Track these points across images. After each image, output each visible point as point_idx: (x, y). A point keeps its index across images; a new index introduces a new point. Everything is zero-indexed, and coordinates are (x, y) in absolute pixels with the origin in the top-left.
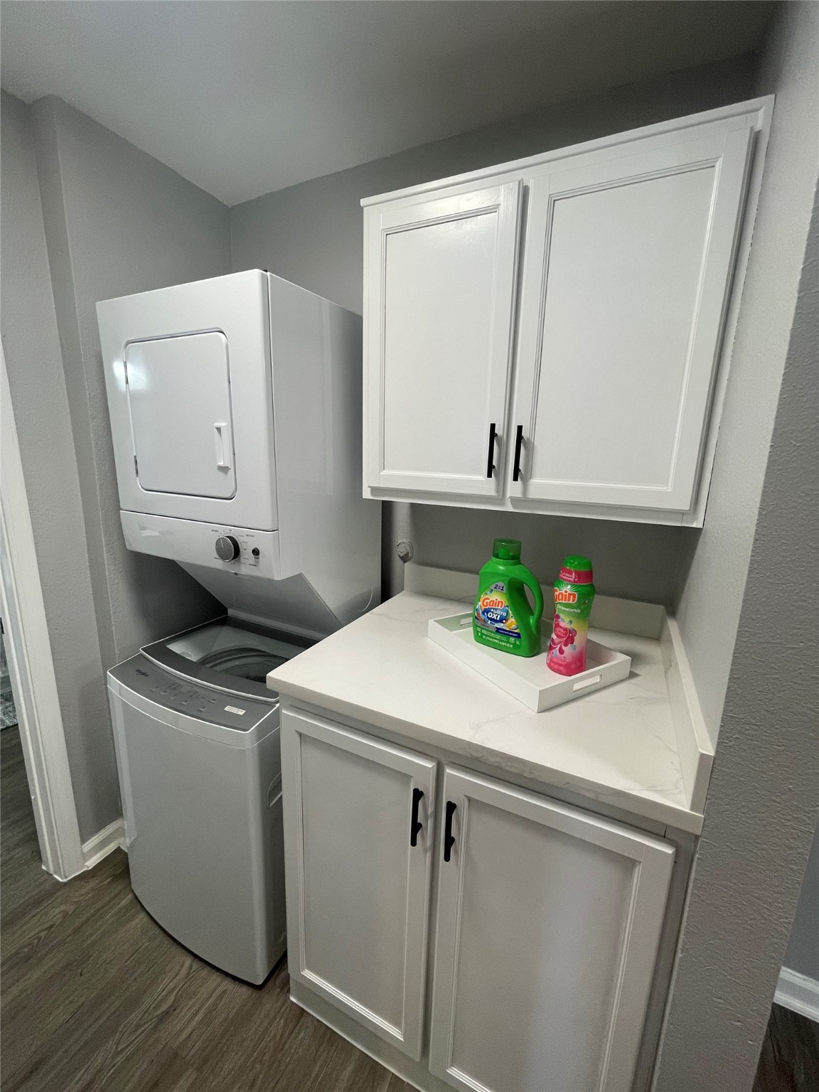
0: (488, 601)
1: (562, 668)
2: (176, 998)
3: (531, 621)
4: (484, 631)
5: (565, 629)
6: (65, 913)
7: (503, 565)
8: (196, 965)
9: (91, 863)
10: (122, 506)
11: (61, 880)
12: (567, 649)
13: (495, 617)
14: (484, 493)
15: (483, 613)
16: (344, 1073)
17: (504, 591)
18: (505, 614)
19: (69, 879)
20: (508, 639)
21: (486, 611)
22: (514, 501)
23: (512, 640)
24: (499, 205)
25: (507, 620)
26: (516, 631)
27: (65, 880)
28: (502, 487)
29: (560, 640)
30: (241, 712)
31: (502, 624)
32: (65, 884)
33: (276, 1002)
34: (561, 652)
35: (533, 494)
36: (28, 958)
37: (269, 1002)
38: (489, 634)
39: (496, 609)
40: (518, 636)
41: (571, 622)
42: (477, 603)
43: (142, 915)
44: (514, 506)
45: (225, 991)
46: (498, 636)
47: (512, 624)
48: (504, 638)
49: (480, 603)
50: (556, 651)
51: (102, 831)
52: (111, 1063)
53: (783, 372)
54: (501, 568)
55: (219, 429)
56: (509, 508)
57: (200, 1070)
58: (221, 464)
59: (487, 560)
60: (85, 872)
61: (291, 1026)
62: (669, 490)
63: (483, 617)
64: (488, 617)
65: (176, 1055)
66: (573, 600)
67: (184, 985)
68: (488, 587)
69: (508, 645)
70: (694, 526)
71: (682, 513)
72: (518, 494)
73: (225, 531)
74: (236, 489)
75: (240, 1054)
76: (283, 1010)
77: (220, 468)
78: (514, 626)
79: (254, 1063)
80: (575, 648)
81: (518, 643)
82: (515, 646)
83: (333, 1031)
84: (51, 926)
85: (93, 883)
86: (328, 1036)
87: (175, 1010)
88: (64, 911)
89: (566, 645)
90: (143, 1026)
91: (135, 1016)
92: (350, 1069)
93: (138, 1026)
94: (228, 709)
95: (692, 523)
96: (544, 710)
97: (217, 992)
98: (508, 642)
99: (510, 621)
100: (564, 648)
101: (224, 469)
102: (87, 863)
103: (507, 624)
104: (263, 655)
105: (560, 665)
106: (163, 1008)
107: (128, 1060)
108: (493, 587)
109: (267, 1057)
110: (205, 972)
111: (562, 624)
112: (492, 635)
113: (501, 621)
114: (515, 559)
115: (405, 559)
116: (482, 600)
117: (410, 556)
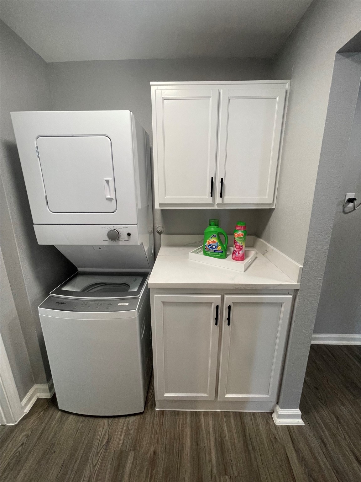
0: (210, 242)
1: (239, 259)
2: (108, 435)
3: (225, 246)
4: (209, 253)
5: (240, 246)
6: (27, 436)
7: (214, 228)
8: (110, 420)
9: (27, 410)
10: (34, 223)
11: (13, 424)
12: (241, 252)
13: (213, 247)
14: (208, 203)
15: (208, 246)
16: (187, 420)
17: (216, 237)
18: (217, 245)
19: (18, 422)
20: (219, 254)
21: (210, 245)
22: (218, 205)
23: (220, 253)
24: (211, 97)
25: (218, 247)
26: (221, 250)
27: (16, 423)
28: (214, 200)
29: (238, 250)
30: (127, 304)
31: (216, 249)
32: (16, 425)
33: (152, 413)
34: (239, 253)
35: (226, 202)
36: (18, 462)
37: (149, 416)
38: (211, 253)
39: (214, 244)
40: (222, 252)
41: (241, 243)
42: (205, 243)
43: (71, 416)
44: (218, 207)
45: (129, 421)
46: (215, 253)
47: (220, 248)
48: (217, 254)
49: (207, 243)
50: (237, 254)
51: (28, 394)
52: (94, 471)
53: (318, 164)
54: (213, 229)
55: (107, 182)
56: (216, 208)
57: (134, 450)
58: (109, 197)
59: (207, 227)
60: (25, 415)
61: (162, 417)
62: (267, 197)
63: (208, 248)
64: (210, 247)
65: (121, 451)
66: (242, 236)
67: (109, 429)
68: (210, 237)
69: (219, 256)
70: (273, 208)
71: (269, 204)
72: (221, 202)
73: (110, 228)
74: (117, 207)
75: (147, 437)
76: (155, 415)
77: (107, 199)
78: (220, 249)
79: (154, 436)
80: (243, 252)
81: (222, 254)
82: (221, 255)
83: (177, 411)
84: (22, 444)
85: (34, 418)
86: (176, 414)
87: (111, 439)
88: (26, 435)
89: (240, 251)
90: (100, 452)
91: (94, 451)
92: (189, 418)
93: (98, 453)
94: (119, 304)
95: (272, 207)
96: (245, 271)
97: (126, 423)
98: (219, 255)
99: (219, 247)
100: (239, 252)
101: (110, 200)
102: (25, 411)
103: (218, 248)
104: (106, 285)
105: (238, 258)
106: (105, 441)
107: (101, 465)
108: (212, 236)
109: (158, 431)
110: (116, 420)
111: (238, 245)
112: (213, 253)
113: (216, 248)
114: (217, 225)
115: (160, 233)
116: (207, 242)
117: (163, 231)
